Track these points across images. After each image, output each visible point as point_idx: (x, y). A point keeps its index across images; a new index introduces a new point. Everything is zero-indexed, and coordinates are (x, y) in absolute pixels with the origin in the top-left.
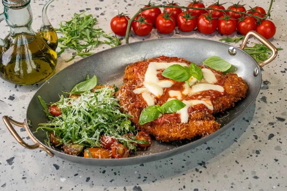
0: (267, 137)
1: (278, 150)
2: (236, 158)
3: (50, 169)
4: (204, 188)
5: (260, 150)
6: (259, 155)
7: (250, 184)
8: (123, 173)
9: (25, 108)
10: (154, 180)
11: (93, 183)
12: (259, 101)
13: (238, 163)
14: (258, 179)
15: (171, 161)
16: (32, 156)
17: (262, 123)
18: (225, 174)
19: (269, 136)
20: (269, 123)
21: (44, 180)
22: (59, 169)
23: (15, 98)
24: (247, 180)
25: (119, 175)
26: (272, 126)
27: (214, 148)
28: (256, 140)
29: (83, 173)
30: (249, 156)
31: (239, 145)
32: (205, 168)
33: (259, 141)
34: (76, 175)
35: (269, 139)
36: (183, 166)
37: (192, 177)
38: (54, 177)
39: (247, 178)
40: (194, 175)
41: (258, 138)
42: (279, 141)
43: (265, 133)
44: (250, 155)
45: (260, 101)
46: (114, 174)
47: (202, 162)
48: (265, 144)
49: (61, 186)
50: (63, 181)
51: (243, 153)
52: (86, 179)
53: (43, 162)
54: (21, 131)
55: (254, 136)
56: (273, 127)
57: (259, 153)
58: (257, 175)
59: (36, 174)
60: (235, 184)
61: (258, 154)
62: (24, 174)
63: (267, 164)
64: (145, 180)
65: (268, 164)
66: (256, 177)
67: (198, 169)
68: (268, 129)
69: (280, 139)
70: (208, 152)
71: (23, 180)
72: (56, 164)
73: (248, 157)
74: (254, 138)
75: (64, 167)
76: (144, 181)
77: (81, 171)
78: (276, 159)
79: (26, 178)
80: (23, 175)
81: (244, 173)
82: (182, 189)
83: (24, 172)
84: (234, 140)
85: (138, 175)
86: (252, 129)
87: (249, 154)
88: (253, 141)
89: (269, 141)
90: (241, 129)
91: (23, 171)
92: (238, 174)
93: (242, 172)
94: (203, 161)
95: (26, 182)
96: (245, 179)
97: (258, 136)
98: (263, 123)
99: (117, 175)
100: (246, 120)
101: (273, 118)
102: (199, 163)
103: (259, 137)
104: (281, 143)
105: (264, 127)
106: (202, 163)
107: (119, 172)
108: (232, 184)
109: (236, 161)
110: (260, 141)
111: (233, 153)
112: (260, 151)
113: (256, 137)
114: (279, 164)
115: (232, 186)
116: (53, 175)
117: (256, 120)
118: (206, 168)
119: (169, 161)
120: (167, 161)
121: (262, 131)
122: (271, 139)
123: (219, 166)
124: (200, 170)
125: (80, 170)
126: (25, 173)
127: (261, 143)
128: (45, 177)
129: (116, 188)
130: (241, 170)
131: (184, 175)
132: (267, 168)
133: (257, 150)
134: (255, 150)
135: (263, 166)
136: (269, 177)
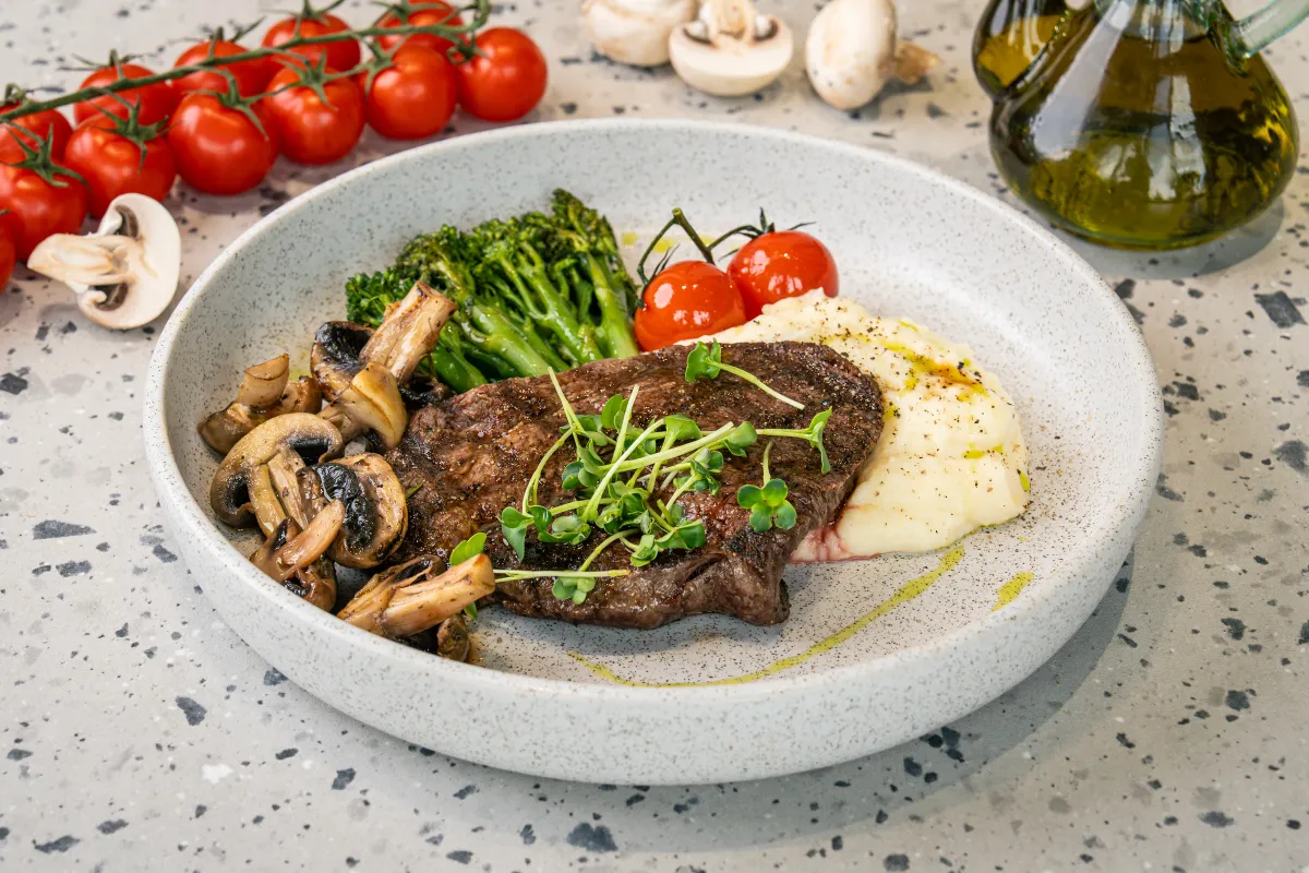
3: (157, 719)
4: (941, 853)
5: (1253, 692)
6: (1242, 714)
7: (1184, 851)
9: (71, 430)
10: (682, 802)
11: (368, 797)
12: (1267, 462)
13: (1130, 745)
14: (1228, 828)
17: (1271, 563)
18: (1059, 794)
21: (119, 768)
22: (203, 723)
23: (31, 384)
24: (1171, 829)
28: (1233, 644)
29: (322, 747)
30: (1190, 714)
32: (958, 761)
33: (1247, 649)
35: (1301, 642)
37: (881, 799)
38: (170, 760)
39: (1171, 821)
40: (894, 788)
41: (1246, 633)
43: (1285, 611)
44: (1194, 711)
45: (1274, 463)
48: (1279, 662)
49: (203, 803)
50: (215, 781)
51: (1163, 702)
52: (336, 775)
53: (125, 685)
54: (37, 537)
55: (1226, 622)
57: (1247, 706)
58: (1222, 807)
59: (83, 740)
60: (1102, 846)
61: (1238, 709)
62: (19, 737)
63: (1282, 761)
64: (640, 799)
66: (1218, 819)
71: (12, 762)
73: (1185, 721)
74: (1223, 631)
76: (630, 802)
77: (312, 736)
79: (28, 754)
80: (18, 741)
81: (1157, 794)
82: (823, 853)
83: (25, 724)
86: (1217, 590)
87: (1192, 707)
88: (1217, 646)
90: (1162, 587)
91: (18, 720)
92: (1125, 797)
93: (1149, 788)
95: (24, 773)
96: (1158, 825)
97: (1245, 623)
98: (1281, 564)
100: (1191, 544)
103: (1253, 631)
105: (1284, 582)
108: (1091, 842)
109: (1121, 737)
110: (1256, 648)
112: (1250, 696)
113: (1237, 630)
115: (1089, 852)
117: (1244, 548)
118: (962, 761)
121: (1272, 603)
123: (1027, 755)
125: (311, 731)
126: (27, 731)
127: (1258, 656)
128: (126, 756)
129: (481, 828)
130: (1143, 782)
131: (840, 784)
132: (1282, 778)
133: (1238, 690)
134: (1227, 688)
135: (1262, 767)
136: (1284, 823)
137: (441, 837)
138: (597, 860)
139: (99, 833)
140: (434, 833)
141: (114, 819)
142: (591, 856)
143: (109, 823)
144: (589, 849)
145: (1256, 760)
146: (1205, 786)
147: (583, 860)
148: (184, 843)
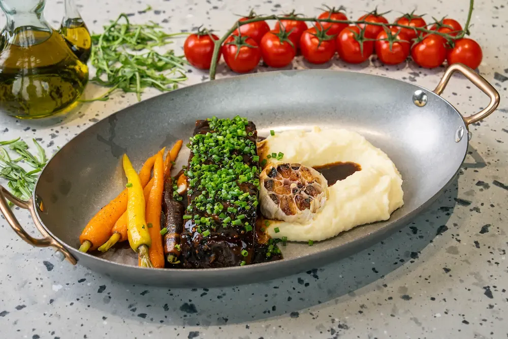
0: (435, 231)
1: (453, 253)
2: (373, 263)
3: (36, 269)
4: (310, 311)
6: (416, 260)
7: (394, 309)
10: (220, 295)
11: (110, 295)
13: (377, 272)
14: (410, 301)
16: (7, 246)
18: (352, 290)
19: (438, 229)
20: (442, 208)
21: (23, 287)
22: (52, 270)
24: (390, 301)
26: (446, 212)
28: (413, 235)
29: (94, 278)
30: (398, 261)
31: (383, 243)
32: (316, 279)
33: (418, 237)
34: (82, 280)
35: (437, 234)
37: (290, 292)
38: (41, 283)
40: (294, 289)
41: (418, 232)
42: (456, 239)
43: (432, 224)
47: (312, 268)
48: (429, 241)
49: (53, 298)
50: (57, 290)
51: (388, 256)
52: (99, 288)
53: (26, 257)
55: (411, 228)
57: (418, 258)
58: (408, 293)
59: (10, 277)
60: (366, 308)
61: (414, 258)
63: (430, 276)
64: (205, 294)
66: (406, 297)
67: (302, 279)
68: (437, 217)
69: (458, 235)
72: (48, 262)
73: (396, 263)
74: (410, 231)
75: (61, 267)
76: (202, 295)
77: (91, 274)
78: (447, 268)
81: (386, 289)
82: (269, 312)
87: (398, 258)
88: (408, 236)
89: (437, 237)
92: (374, 290)
93: (383, 287)
94: (314, 267)
96: (386, 300)
97: (418, 228)
101: (450, 199)
103: (420, 231)
104: (459, 241)
105: (431, 213)
106: (311, 270)
108: (362, 306)
109: (374, 269)
110: (421, 237)
111: (369, 254)
112: (418, 253)
113: (415, 230)
114: (451, 276)
115: (361, 310)
116: (41, 279)
121: (427, 221)
122: (442, 235)
123: (341, 276)
124: (306, 281)
127: (422, 240)
128: (26, 282)
129: (150, 306)
130: (381, 285)
131: (275, 288)
132: (429, 283)
133: (415, 252)
134: (411, 251)
135: (423, 279)
136: (430, 298)
137: (136, 309)
138: (190, 316)
139: (16, 310)
140: (133, 308)
141: (21, 305)
142: (188, 315)
143: (19, 306)
144: (187, 312)
145: (420, 277)
146: (403, 286)
147: (185, 316)
148: (46, 313)
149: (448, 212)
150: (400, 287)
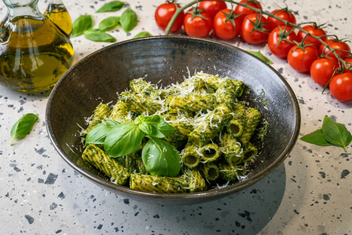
0: (340, 175)
8: (129, 228)
15: (200, 211)
19: (342, 173)
20: (342, 155)
25: (123, 231)
26: (346, 158)
27: (263, 191)
31: (299, 187)
34: (59, 231)
36: (217, 217)
46: (115, 230)
47: (246, 212)
56: (348, 160)
65: (342, 216)
67: (239, 222)
68: (340, 163)
70: (253, 197)
72: (28, 216)
75: (40, 220)
84: (291, 179)
85: (151, 231)
89: (342, 180)
94: (247, 210)
99: (120, 232)
101: (347, 146)
102: (240, 214)
106: (245, 214)
107: (122, 227)
111: (290, 198)
116: (25, 232)
119: (197, 211)
120: (194, 211)
122: (345, 178)
124: (242, 224)
149: (348, 158)
150: (319, 226)
